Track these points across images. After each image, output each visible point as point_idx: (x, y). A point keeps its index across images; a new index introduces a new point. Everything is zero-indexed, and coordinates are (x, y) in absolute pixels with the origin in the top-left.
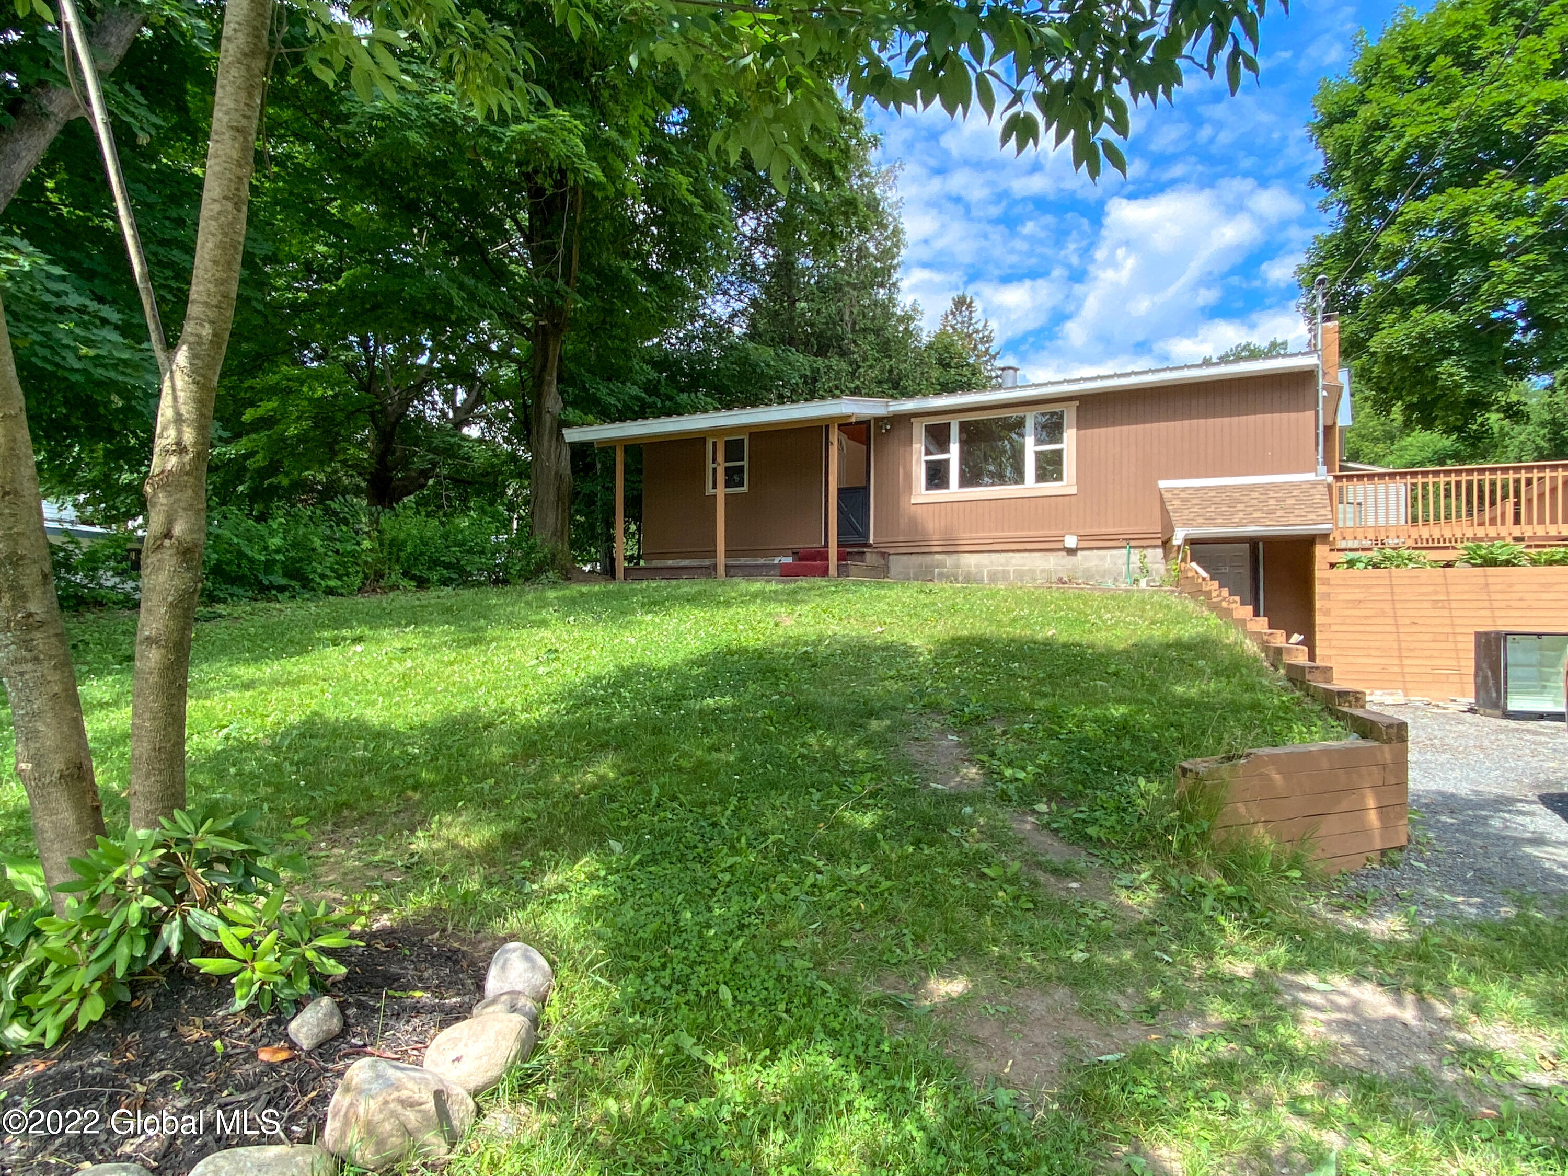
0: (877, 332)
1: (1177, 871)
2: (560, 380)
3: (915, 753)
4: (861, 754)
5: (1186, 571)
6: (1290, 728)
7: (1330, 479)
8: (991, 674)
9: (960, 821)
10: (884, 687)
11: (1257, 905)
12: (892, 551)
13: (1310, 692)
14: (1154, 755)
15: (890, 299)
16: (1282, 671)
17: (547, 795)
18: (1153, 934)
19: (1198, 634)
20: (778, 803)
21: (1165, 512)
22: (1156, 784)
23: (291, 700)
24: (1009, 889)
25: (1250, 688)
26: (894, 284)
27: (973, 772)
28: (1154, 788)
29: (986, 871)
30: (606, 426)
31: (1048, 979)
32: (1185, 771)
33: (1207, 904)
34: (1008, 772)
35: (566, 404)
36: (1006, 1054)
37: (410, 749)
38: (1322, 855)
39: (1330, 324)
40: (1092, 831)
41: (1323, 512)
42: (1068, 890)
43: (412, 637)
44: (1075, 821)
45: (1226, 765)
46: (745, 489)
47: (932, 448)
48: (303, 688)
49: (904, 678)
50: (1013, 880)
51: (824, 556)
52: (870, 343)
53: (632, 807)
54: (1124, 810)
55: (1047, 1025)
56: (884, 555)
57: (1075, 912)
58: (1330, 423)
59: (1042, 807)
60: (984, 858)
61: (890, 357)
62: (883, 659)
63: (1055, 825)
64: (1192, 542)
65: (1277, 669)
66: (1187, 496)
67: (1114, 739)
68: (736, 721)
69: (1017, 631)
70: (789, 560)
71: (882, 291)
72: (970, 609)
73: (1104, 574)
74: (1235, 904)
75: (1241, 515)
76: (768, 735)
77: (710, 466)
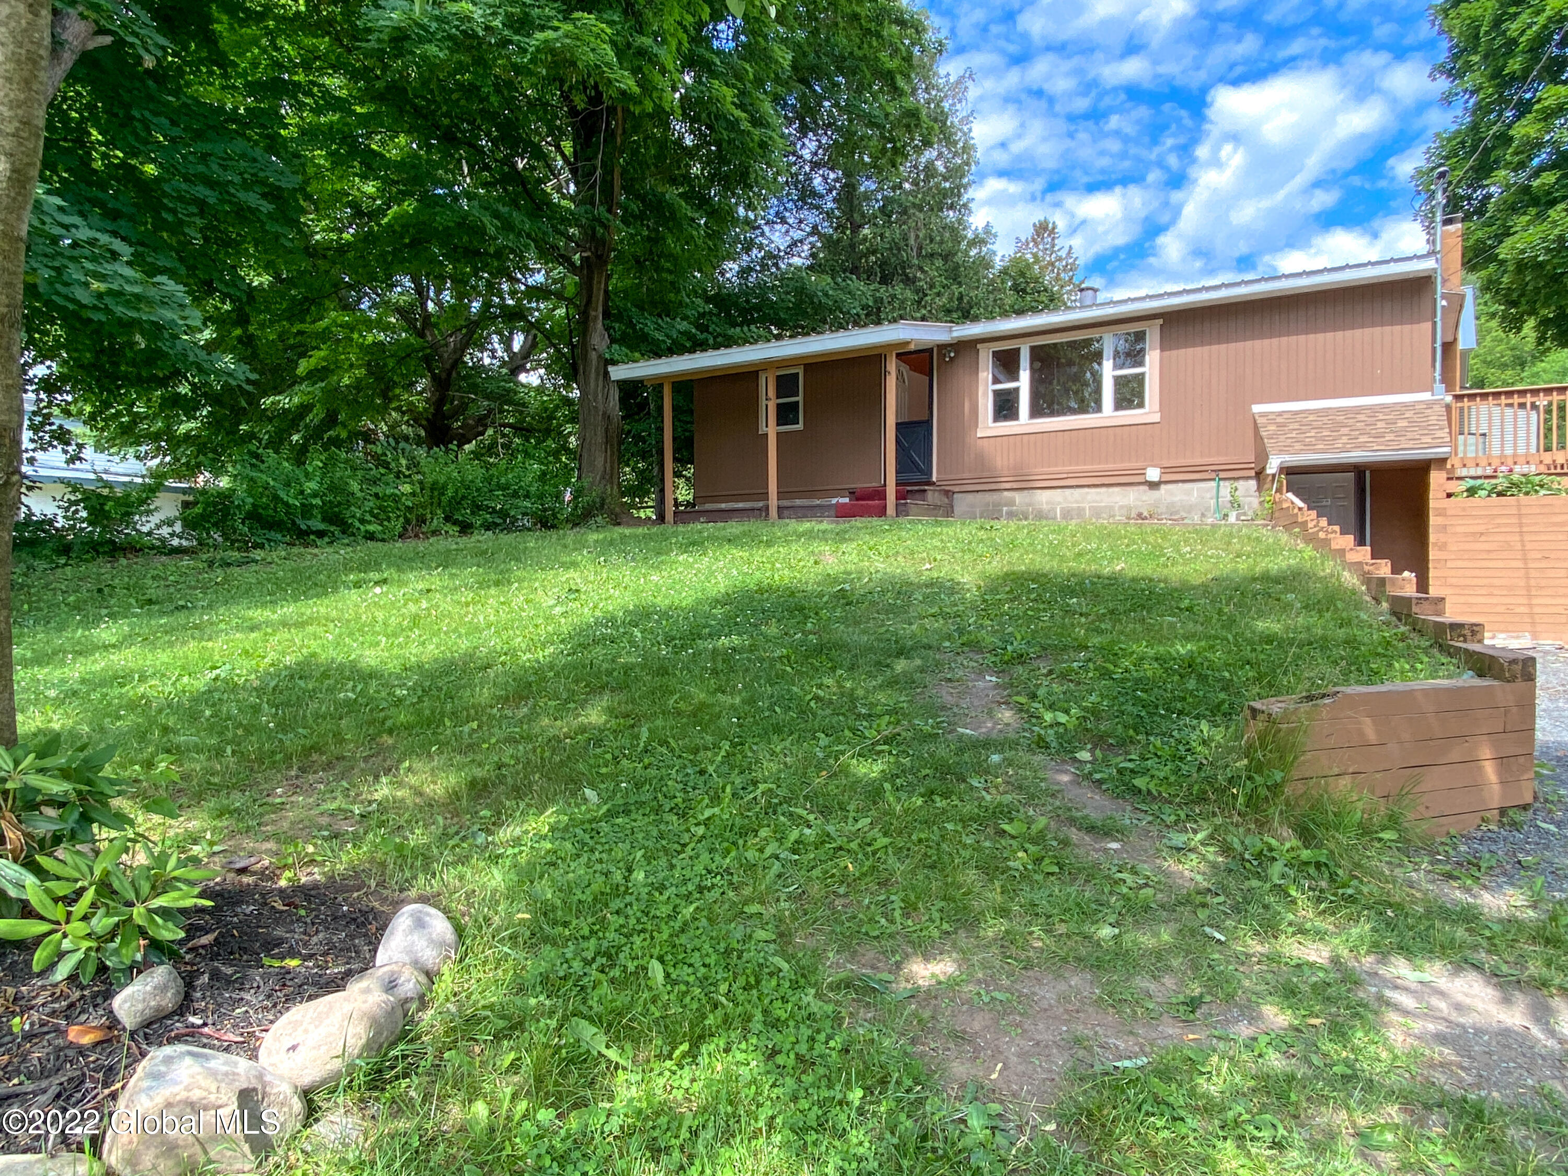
0: (946, 257)
1: (1241, 830)
2: (607, 315)
3: (946, 695)
4: (881, 697)
5: (1281, 502)
6: (1390, 665)
7: (1449, 399)
8: (1045, 610)
9: (984, 770)
10: (922, 627)
11: (1340, 872)
12: (956, 489)
13: (1418, 627)
14: (1222, 696)
15: (960, 221)
16: (1385, 605)
17: (529, 738)
18: (1204, 905)
19: (1289, 567)
20: (778, 749)
21: (1258, 438)
22: (1222, 729)
23: (292, 640)
24: (1032, 848)
25: (1344, 623)
26: (965, 206)
27: (1007, 715)
28: (1218, 735)
29: (1006, 827)
30: (652, 362)
31: (1064, 960)
32: (1254, 712)
33: (1276, 870)
34: (1048, 717)
35: (613, 341)
36: (997, 1054)
37: (398, 692)
38: (1427, 814)
39: (1451, 228)
40: (1140, 782)
41: (1439, 434)
42: (1106, 850)
43: (436, 579)
44: (1120, 772)
45: (1306, 706)
46: (800, 426)
47: (1001, 377)
48: (310, 629)
49: (946, 616)
50: (1039, 839)
51: (880, 494)
52: (938, 269)
53: (617, 753)
54: (1181, 759)
55: (1056, 1018)
56: (948, 494)
57: (1108, 877)
58: (1450, 339)
59: (1085, 755)
60: (1007, 812)
61: (960, 284)
62: (926, 597)
63: (1097, 776)
64: (1290, 471)
65: (1377, 601)
66: (1282, 421)
67: (1176, 678)
68: (749, 660)
69: (1082, 566)
70: (847, 500)
71: (951, 213)
72: (1031, 544)
73: (1190, 509)
74: (1312, 870)
75: (1345, 439)
76: (782, 675)
77: (763, 402)
